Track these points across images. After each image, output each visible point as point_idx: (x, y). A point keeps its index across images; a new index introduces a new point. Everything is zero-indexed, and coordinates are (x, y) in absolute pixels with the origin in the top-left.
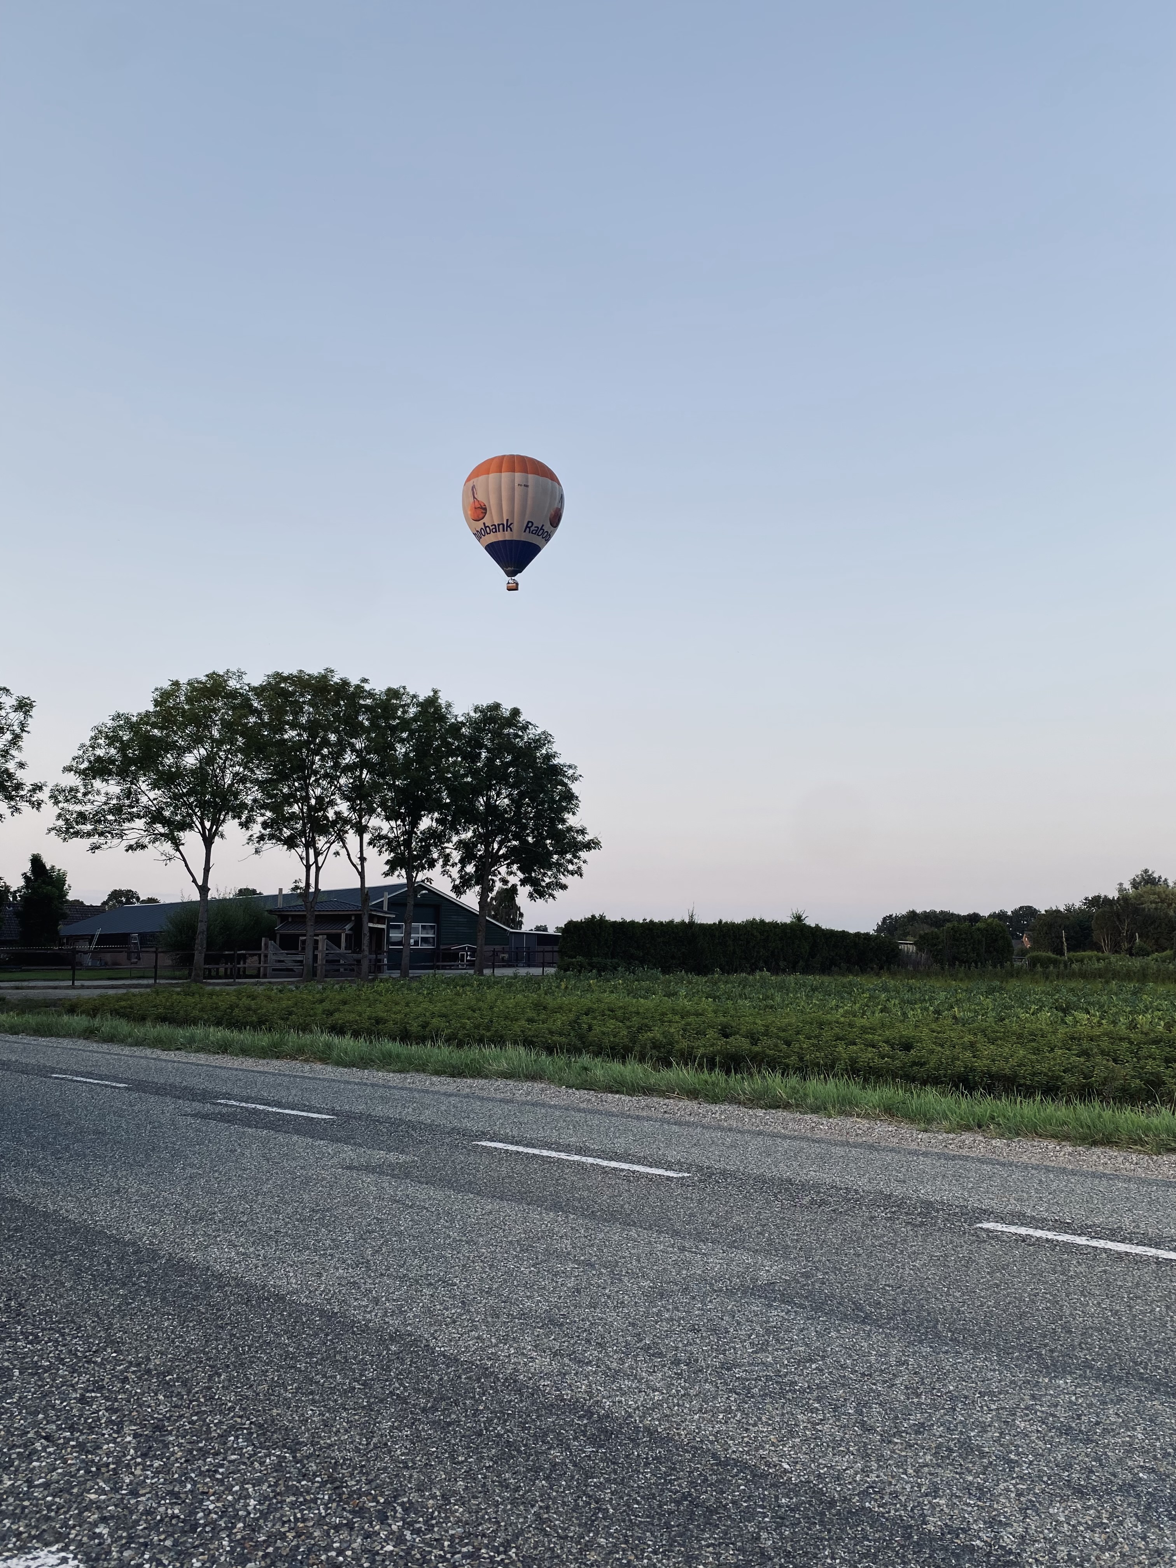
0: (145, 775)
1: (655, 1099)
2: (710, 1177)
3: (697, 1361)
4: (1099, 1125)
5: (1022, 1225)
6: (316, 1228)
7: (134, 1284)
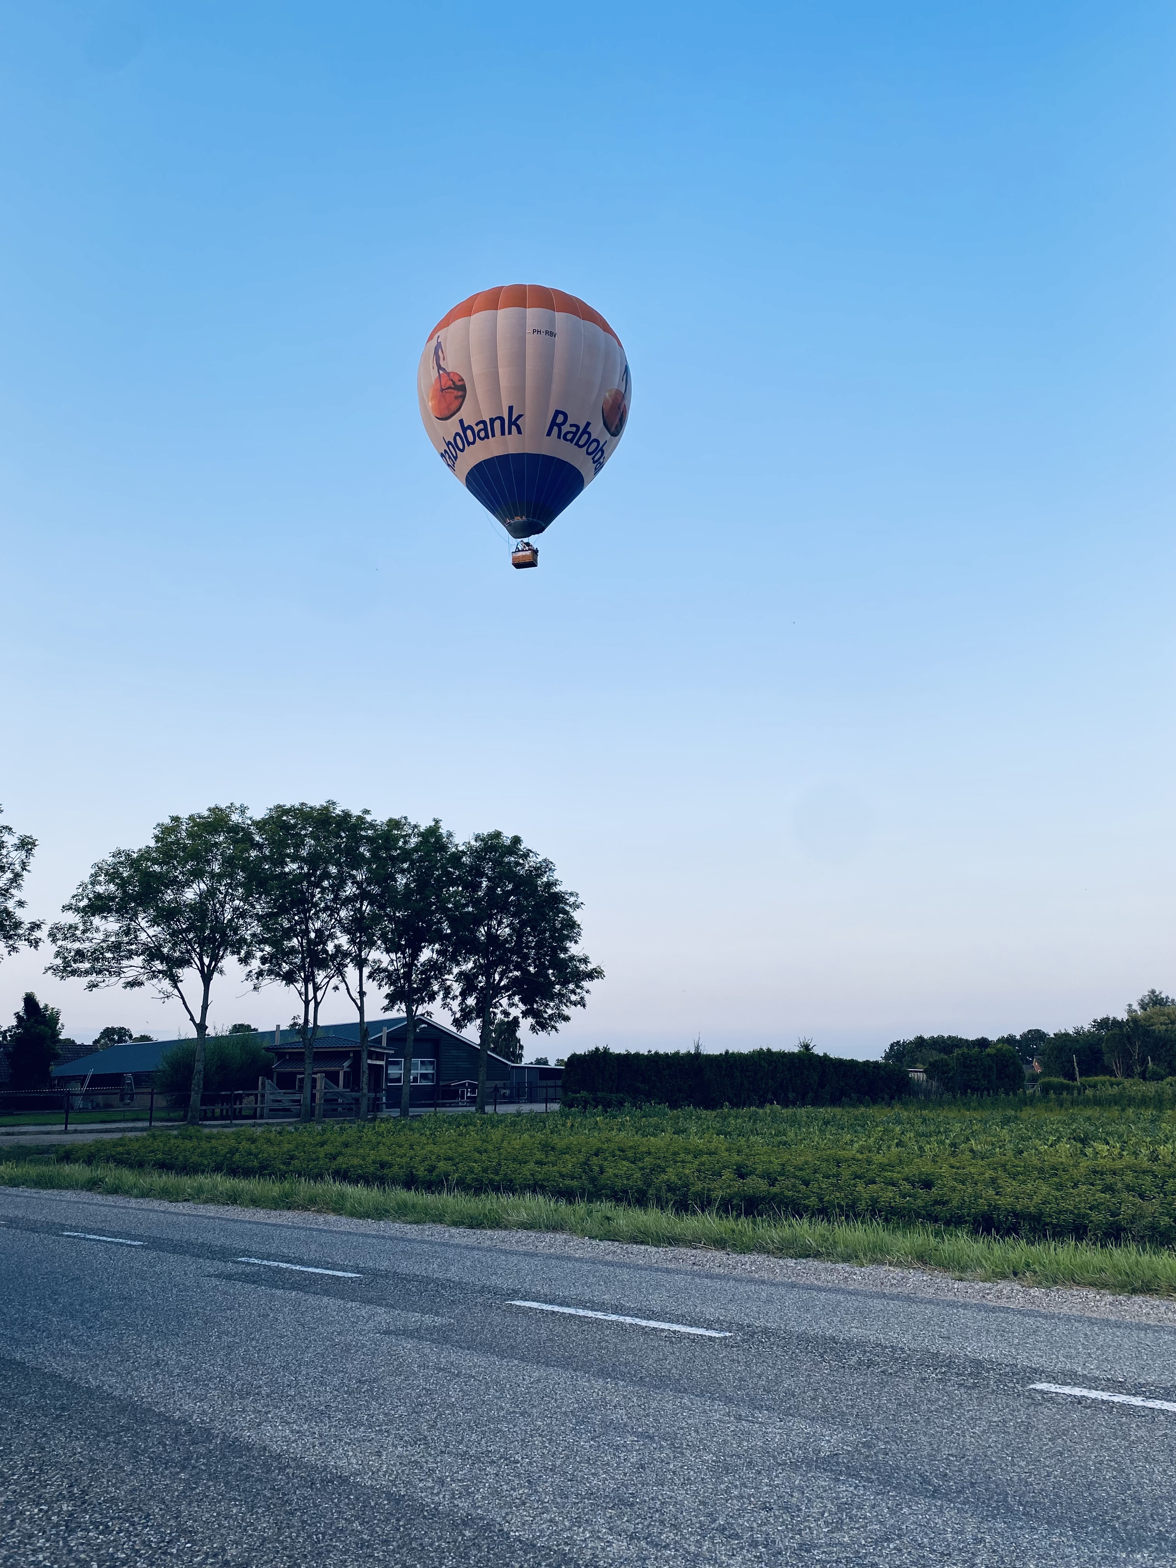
0: (145, 912)
1: (682, 1250)
2: (753, 1337)
3: (774, 1542)
4: (1139, 1273)
5: (1075, 1385)
6: (366, 1401)
7: (194, 1467)
